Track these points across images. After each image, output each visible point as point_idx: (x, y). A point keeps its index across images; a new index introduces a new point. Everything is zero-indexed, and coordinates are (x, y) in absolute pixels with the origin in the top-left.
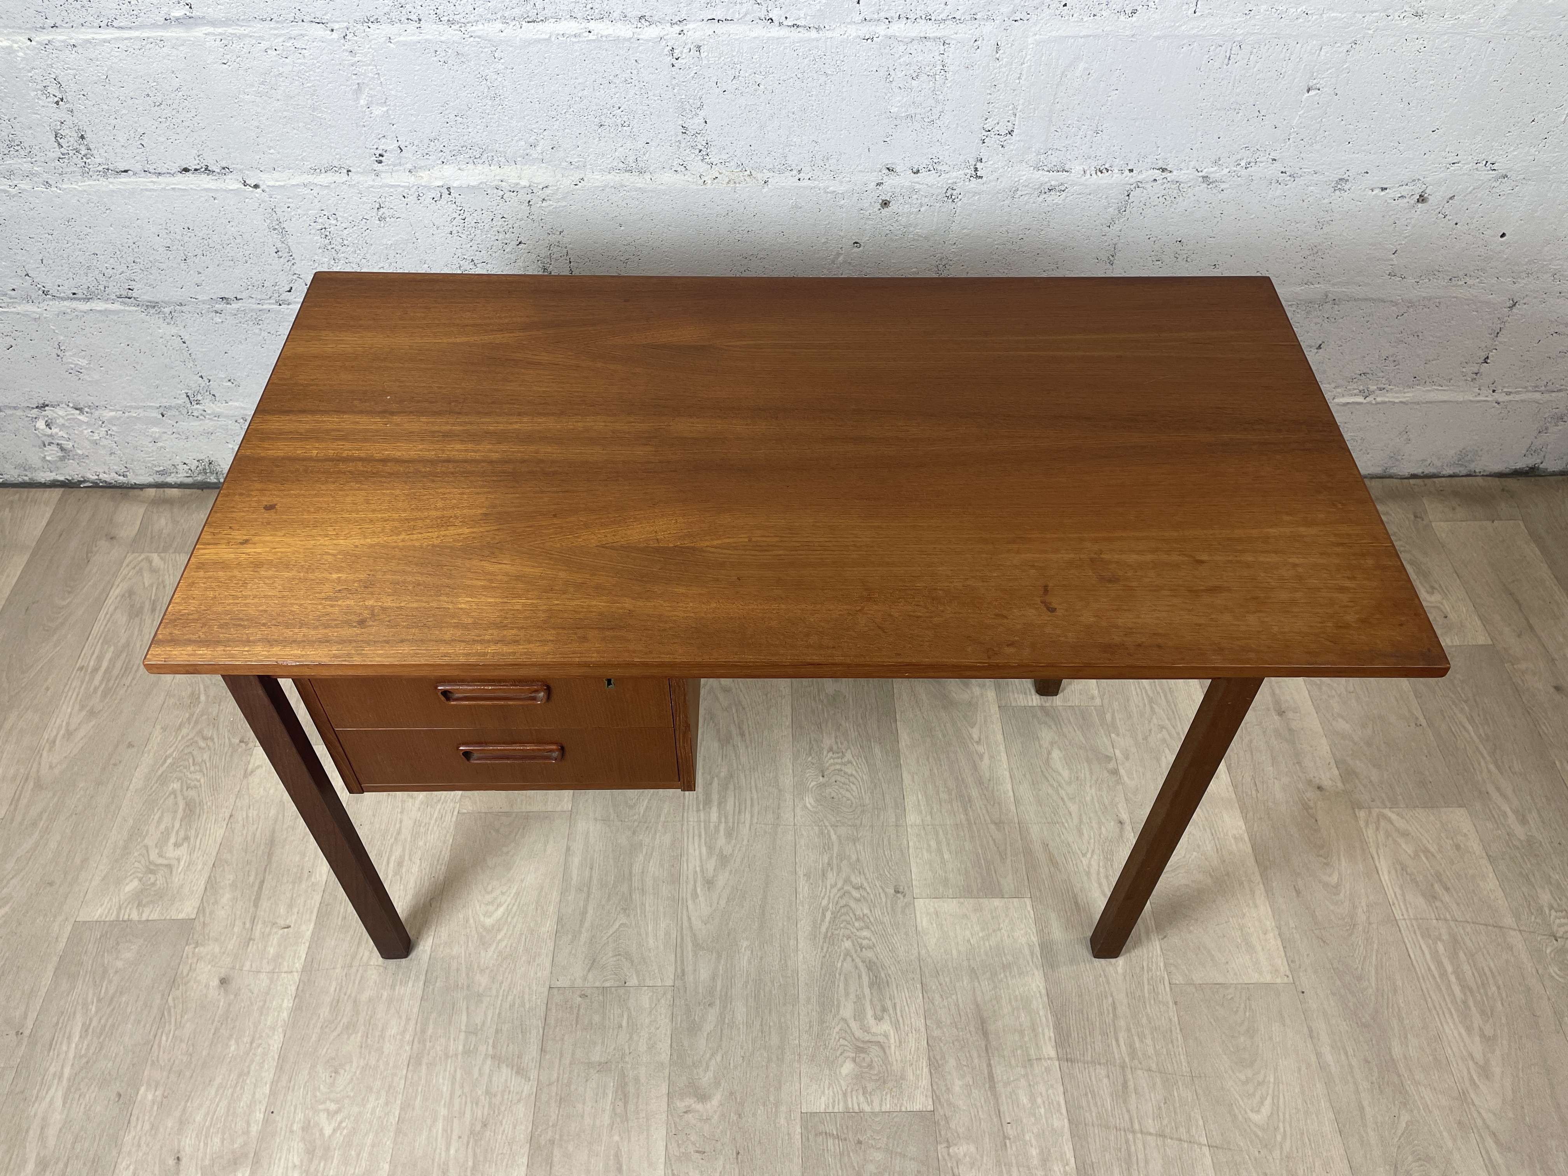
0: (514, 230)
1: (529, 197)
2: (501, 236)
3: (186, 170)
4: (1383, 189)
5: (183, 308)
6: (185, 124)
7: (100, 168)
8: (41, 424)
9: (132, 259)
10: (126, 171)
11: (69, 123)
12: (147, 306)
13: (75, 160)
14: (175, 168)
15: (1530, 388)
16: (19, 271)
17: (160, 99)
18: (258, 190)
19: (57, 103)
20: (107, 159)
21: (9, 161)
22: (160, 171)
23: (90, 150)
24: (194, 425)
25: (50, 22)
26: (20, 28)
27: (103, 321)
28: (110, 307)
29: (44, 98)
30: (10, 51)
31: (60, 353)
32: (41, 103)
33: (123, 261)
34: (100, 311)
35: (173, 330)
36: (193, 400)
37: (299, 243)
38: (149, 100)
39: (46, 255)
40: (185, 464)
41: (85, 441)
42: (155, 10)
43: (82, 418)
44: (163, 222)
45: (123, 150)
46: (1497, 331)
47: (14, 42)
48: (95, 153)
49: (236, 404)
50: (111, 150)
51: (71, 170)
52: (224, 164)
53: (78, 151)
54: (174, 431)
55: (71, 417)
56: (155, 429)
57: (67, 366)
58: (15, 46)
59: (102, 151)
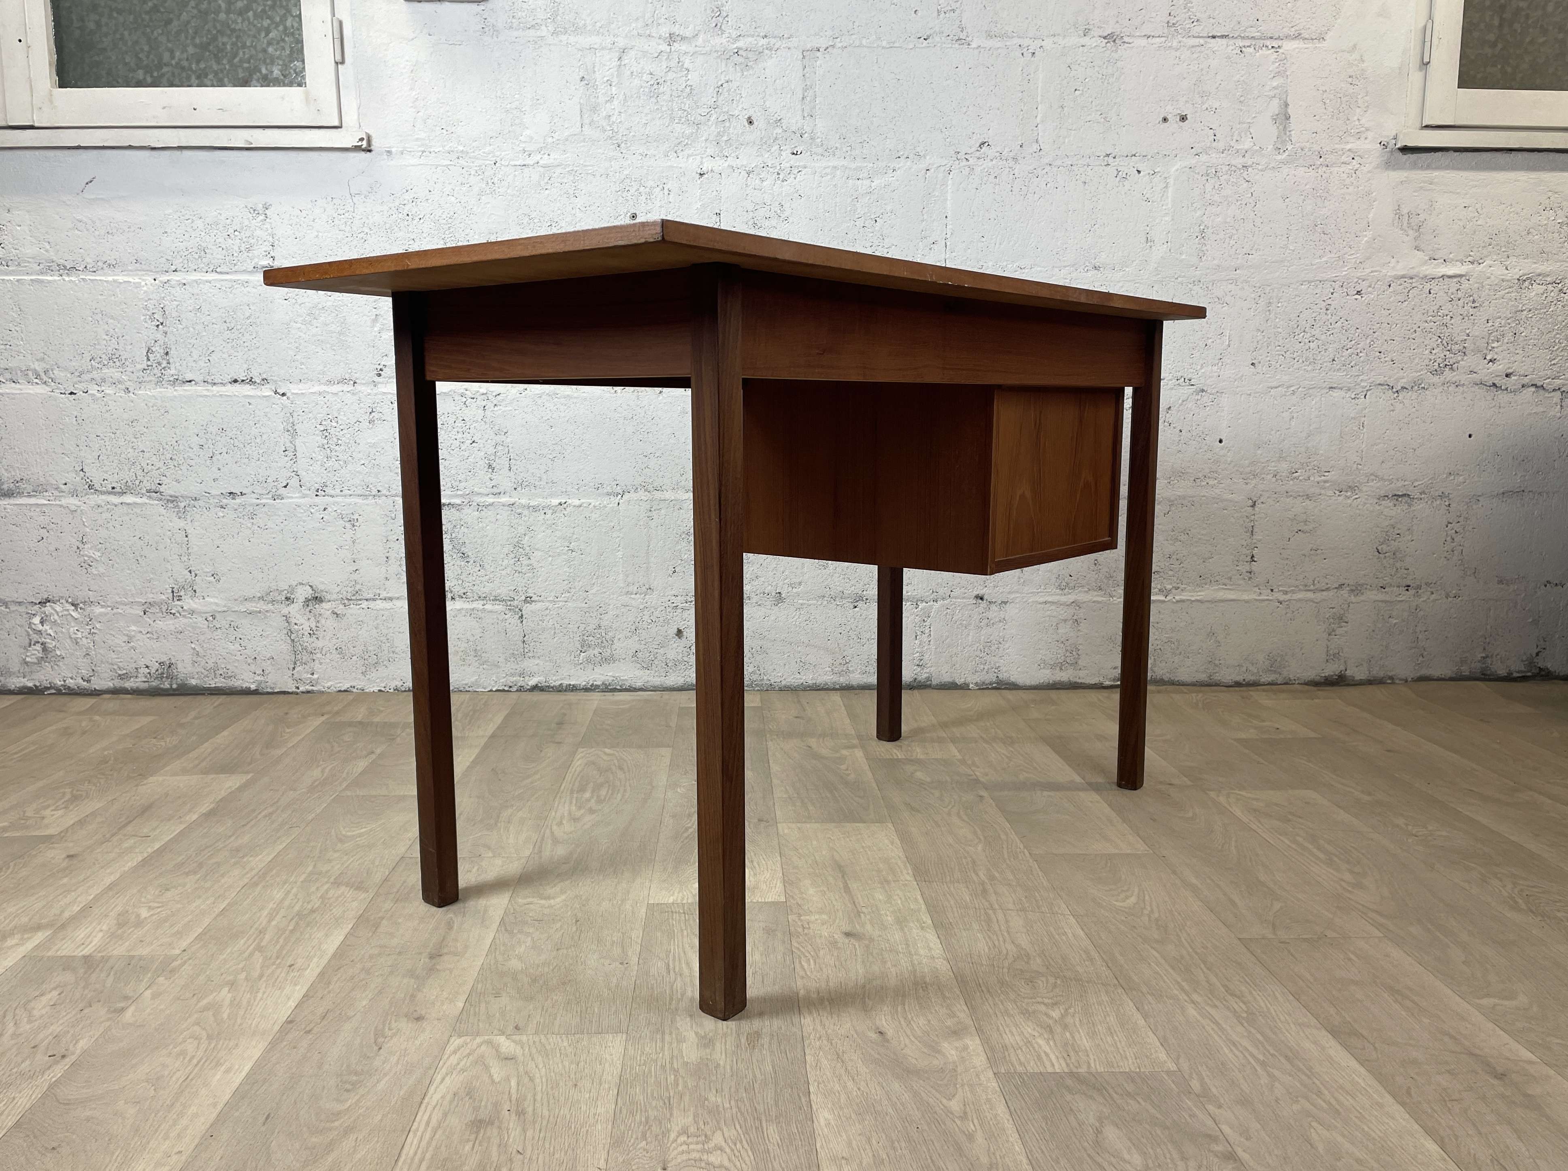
0: (470, 431)
1: (484, 403)
2: (460, 435)
3: (235, 381)
5: (196, 503)
6: (246, 344)
7: (172, 379)
8: (36, 620)
9: (169, 456)
10: (190, 381)
11: (161, 342)
12: (168, 500)
13: (156, 371)
14: (229, 378)
15: (1301, 587)
16: (76, 466)
17: (233, 325)
18: (285, 398)
19: (158, 326)
20: (179, 371)
21: (105, 370)
22: (216, 381)
23: (169, 363)
24: (167, 624)
25: (173, 268)
26: (151, 271)
27: (128, 514)
28: (138, 500)
29: (149, 322)
30: (138, 286)
31: (81, 546)
32: (146, 325)
33: (163, 458)
34: (128, 504)
35: (182, 524)
36: (176, 595)
37: (304, 443)
38: (225, 326)
39: (104, 451)
40: (147, 667)
41: (68, 640)
42: (249, 261)
43: (74, 614)
44: (205, 424)
45: (194, 364)
46: (1251, 529)
47: (143, 280)
48: (172, 366)
49: (212, 600)
50: (185, 363)
51: (148, 379)
52: (264, 376)
53: (159, 364)
54: (149, 630)
55: (66, 613)
56: (133, 628)
57: (82, 559)
58: (143, 283)
59: (178, 364)
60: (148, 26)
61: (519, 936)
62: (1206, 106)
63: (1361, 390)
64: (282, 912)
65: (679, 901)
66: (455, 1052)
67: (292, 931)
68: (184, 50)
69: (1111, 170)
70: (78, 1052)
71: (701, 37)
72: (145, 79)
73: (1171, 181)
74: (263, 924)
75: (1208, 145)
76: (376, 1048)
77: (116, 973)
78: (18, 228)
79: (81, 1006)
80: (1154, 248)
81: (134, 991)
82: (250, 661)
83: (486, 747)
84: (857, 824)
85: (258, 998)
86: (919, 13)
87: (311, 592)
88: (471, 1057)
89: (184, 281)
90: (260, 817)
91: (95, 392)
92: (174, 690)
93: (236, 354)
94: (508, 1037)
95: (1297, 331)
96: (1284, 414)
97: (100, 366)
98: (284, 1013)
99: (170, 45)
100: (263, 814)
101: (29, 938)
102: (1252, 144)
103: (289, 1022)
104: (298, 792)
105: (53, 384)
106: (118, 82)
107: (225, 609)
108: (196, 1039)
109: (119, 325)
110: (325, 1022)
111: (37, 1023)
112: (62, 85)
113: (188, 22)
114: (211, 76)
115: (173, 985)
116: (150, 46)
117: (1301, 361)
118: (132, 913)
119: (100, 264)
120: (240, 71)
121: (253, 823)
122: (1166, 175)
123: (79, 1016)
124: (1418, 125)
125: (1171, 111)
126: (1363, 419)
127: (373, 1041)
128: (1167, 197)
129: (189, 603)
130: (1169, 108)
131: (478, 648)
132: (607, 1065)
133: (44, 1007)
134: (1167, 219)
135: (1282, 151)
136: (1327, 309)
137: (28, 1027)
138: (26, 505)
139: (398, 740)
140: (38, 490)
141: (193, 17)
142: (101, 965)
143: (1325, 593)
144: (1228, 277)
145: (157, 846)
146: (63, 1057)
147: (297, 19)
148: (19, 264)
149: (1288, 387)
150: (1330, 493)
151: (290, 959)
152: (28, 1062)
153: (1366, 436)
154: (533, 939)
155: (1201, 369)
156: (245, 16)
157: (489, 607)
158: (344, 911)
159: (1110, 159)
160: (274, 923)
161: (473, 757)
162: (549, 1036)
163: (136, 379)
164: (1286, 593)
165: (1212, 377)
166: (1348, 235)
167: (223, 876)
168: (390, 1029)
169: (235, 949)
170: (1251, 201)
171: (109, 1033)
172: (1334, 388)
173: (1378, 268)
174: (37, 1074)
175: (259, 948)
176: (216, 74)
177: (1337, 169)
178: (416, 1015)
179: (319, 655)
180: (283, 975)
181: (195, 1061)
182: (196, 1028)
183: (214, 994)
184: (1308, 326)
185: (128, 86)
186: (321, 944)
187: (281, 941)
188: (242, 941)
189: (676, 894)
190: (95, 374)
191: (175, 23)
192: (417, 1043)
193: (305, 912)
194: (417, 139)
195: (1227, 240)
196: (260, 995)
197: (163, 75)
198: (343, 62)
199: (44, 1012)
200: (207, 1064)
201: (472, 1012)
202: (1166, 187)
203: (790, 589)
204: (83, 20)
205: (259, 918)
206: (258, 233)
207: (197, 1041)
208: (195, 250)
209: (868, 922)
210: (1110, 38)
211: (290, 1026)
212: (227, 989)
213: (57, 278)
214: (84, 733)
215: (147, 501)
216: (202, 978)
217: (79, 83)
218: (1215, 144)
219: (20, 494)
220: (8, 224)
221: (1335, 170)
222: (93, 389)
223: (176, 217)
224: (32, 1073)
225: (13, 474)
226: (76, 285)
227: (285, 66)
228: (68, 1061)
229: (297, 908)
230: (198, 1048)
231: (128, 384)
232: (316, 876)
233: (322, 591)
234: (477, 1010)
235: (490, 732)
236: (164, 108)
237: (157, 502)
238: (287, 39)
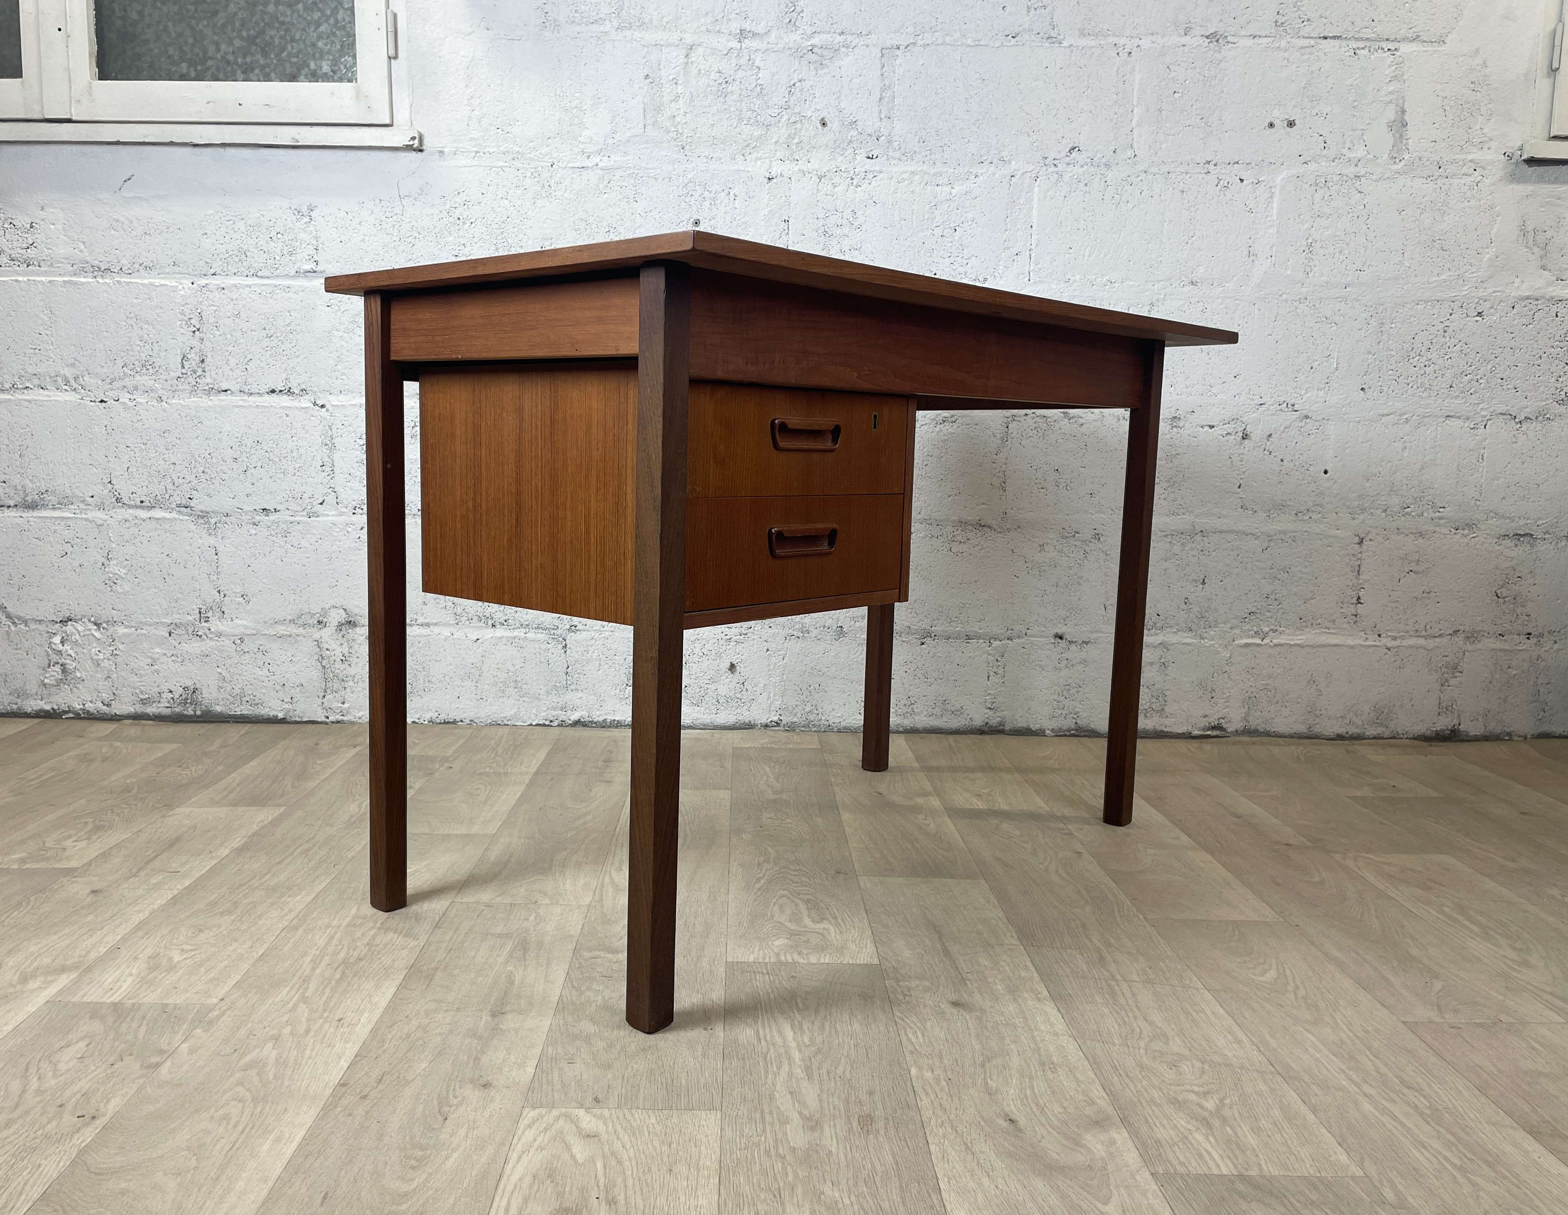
3: (273, 391)
4: (1212, 427)
5: (227, 519)
6: (285, 353)
7: (207, 388)
8: (56, 640)
9: (201, 469)
10: (226, 391)
11: (197, 349)
12: (199, 516)
13: (190, 379)
14: (266, 388)
15: (1412, 633)
16: (104, 477)
17: (272, 332)
18: (324, 410)
19: (194, 332)
20: (215, 380)
21: (138, 377)
22: (252, 391)
23: (204, 371)
24: (194, 647)
25: (212, 271)
26: (189, 274)
27: (156, 530)
28: (168, 515)
29: (186, 327)
30: (175, 289)
31: (106, 562)
32: (182, 331)
33: (194, 471)
34: (157, 519)
35: (212, 541)
36: (203, 617)
37: (342, 458)
38: (264, 333)
39: (134, 463)
40: (171, 692)
41: (89, 662)
42: (291, 265)
43: (97, 634)
44: (239, 435)
45: (230, 373)
46: (1357, 568)
47: (181, 284)
48: (208, 374)
49: (240, 622)
50: (220, 372)
51: (183, 387)
52: (303, 387)
53: (195, 372)
54: (174, 652)
55: (87, 632)
56: (157, 650)
57: (106, 576)
58: (180, 287)
59: (213, 373)
60: (193, 17)
61: (588, 993)
62: (1316, 111)
63: (1481, 419)
64: (327, 960)
65: (761, 960)
66: (530, 1126)
67: (338, 981)
68: (230, 43)
69: (1212, 178)
70: (110, 1114)
71: (773, 35)
72: (188, 72)
73: (1277, 191)
74: (307, 973)
75: (1318, 152)
76: (441, 1119)
77: (147, 1025)
78: (52, 227)
79: (111, 1060)
80: (1256, 262)
81: (169, 1044)
82: (278, 687)
83: (531, 784)
84: (947, 880)
85: (307, 1056)
86: (1008, 10)
87: (344, 615)
88: (548, 1133)
89: (223, 286)
90: (295, 854)
91: (127, 401)
92: (198, 717)
93: (275, 363)
94: (587, 1110)
95: (1412, 354)
96: (1396, 444)
97: (132, 373)
98: (335, 1075)
99: (216, 38)
100: (299, 851)
101: (52, 981)
102: (1365, 153)
103: (343, 1084)
104: (335, 828)
105: (83, 391)
106: (160, 76)
107: (254, 632)
108: (240, 1101)
109: (154, 331)
110: (381, 1087)
111: (63, 1078)
112: (103, 76)
113: (236, 14)
114: (257, 71)
115: (211, 1038)
116: (195, 39)
117: (1415, 387)
118: (164, 956)
119: (136, 266)
120: (288, 65)
121: (289, 859)
122: (1271, 184)
123: (109, 1071)
124: (1547, 135)
125: (1278, 115)
126: (1483, 451)
127: (437, 1109)
128: (1272, 208)
129: (216, 625)
130: (1276, 113)
131: (519, 679)
132: (703, 1148)
133: (70, 1060)
134: (1271, 231)
135: (1397, 160)
136: (1445, 331)
137: (53, 1082)
138: (51, 518)
139: (437, 774)
140: (64, 502)
141: (240, 9)
142: (132, 1014)
143: (1437, 640)
144: (1337, 295)
145: (187, 883)
146: (94, 1118)
147: (349, 12)
148: (52, 265)
149: (1400, 415)
150: (1445, 531)
151: (339, 1012)
152: (54, 1123)
153: (1485, 470)
154: (603, 997)
155: (1306, 393)
156: (295, 8)
157: (531, 635)
158: (394, 961)
159: (1211, 167)
160: (318, 971)
161: (519, 794)
162: (634, 1111)
163: (169, 388)
164: (1395, 638)
165: (1317, 402)
166: (1469, 252)
167: (260, 917)
168: (455, 1097)
169: (277, 1000)
170: (1363, 213)
171: (143, 1092)
172: (1451, 417)
173: (1500, 288)
174: (64, 1138)
175: (304, 999)
176: (263, 68)
177: (1456, 181)
178: (483, 1081)
179: (351, 683)
180: (332, 1030)
181: (240, 1128)
182: (240, 1089)
183: (258, 1050)
184: (1424, 349)
185: (170, 79)
186: (371, 996)
187: (328, 991)
188: (285, 991)
189: (756, 952)
190: (127, 382)
191: (222, 14)
192: (487, 1114)
193: (351, 960)
194: (471, 139)
195: (1337, 255)
196: (308, 1052)
197: (208, 69)
198: (396, 58)
199: (71, 1064)
200: (253, 1131)
201: (544, 1080)
202: (1271, 197)
203: (853, 623)
204: (125, 10)
205: (301, 965)
206: (302, 236)
207: (240, 1105)
208: (236, 252)
209: (976, 991)
210: (1213, 37)
211: (344, 1089)
212: (270, 1045)
213: (90, 280)
214: (105, 760)
215: (177, 516)
216: (243, 1032)
217: (119, 76)
218: (1325, 152)
219: (44, 506)
220: (42, 222)
221: (1455, 181)
222: (125, 398)
223: (216, 218)
224: (59, 1136)
225: (38, 484)
226: (111, 287)
227: (335, 63)
228: (100, 1122)
229: (342, 955)
230: (242, 1112)
231: (160, 392)
232: (361, 920)
233: (356, 615)
234: (550, 1078)
235: (533, 769)
236: (208, 103)
237: (187, 517)
238: (337, 33)
